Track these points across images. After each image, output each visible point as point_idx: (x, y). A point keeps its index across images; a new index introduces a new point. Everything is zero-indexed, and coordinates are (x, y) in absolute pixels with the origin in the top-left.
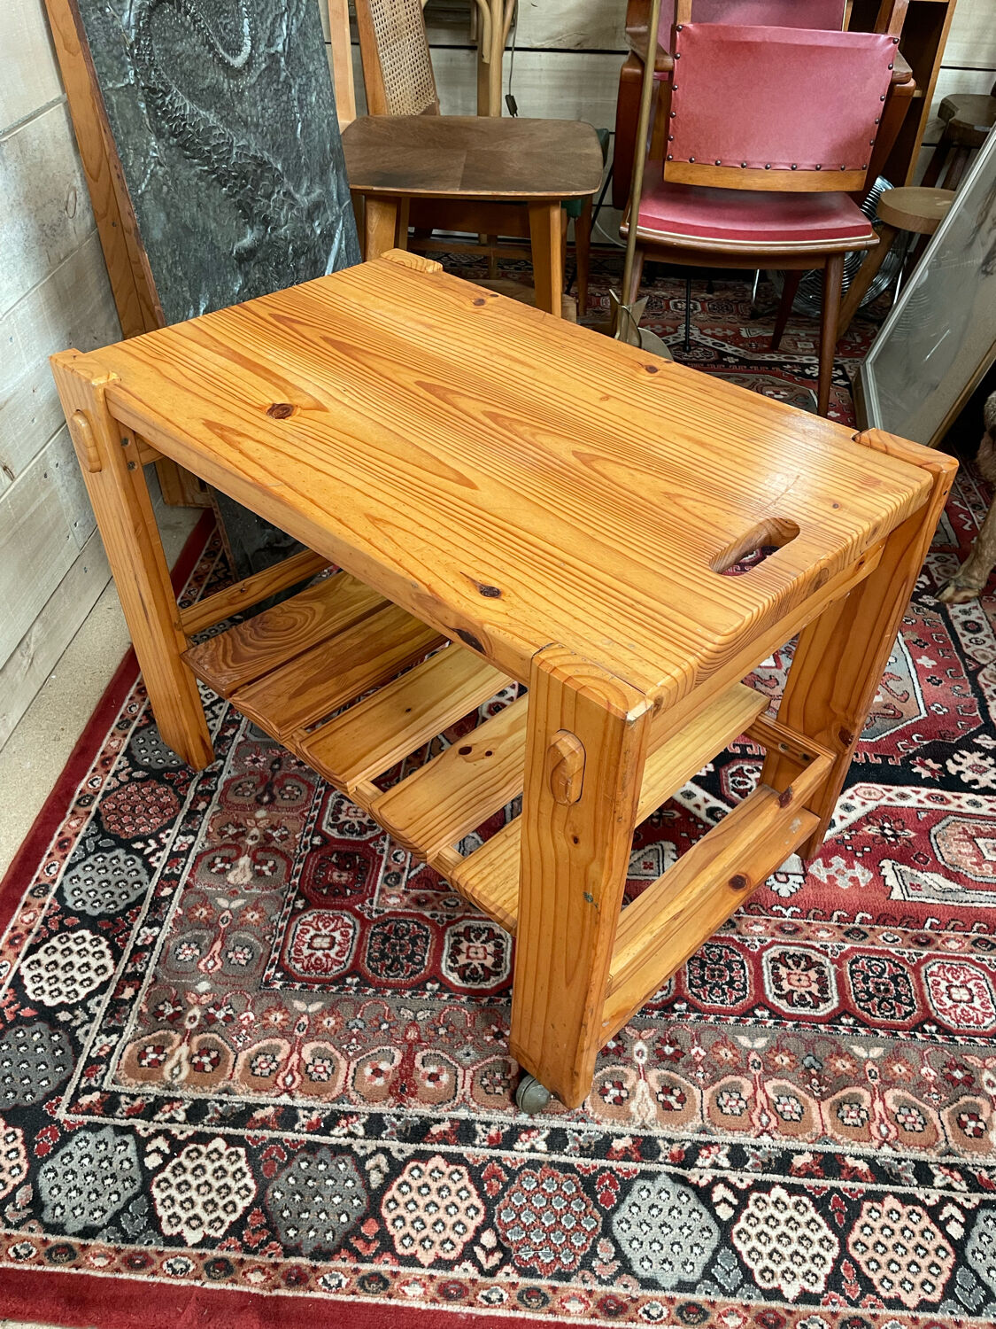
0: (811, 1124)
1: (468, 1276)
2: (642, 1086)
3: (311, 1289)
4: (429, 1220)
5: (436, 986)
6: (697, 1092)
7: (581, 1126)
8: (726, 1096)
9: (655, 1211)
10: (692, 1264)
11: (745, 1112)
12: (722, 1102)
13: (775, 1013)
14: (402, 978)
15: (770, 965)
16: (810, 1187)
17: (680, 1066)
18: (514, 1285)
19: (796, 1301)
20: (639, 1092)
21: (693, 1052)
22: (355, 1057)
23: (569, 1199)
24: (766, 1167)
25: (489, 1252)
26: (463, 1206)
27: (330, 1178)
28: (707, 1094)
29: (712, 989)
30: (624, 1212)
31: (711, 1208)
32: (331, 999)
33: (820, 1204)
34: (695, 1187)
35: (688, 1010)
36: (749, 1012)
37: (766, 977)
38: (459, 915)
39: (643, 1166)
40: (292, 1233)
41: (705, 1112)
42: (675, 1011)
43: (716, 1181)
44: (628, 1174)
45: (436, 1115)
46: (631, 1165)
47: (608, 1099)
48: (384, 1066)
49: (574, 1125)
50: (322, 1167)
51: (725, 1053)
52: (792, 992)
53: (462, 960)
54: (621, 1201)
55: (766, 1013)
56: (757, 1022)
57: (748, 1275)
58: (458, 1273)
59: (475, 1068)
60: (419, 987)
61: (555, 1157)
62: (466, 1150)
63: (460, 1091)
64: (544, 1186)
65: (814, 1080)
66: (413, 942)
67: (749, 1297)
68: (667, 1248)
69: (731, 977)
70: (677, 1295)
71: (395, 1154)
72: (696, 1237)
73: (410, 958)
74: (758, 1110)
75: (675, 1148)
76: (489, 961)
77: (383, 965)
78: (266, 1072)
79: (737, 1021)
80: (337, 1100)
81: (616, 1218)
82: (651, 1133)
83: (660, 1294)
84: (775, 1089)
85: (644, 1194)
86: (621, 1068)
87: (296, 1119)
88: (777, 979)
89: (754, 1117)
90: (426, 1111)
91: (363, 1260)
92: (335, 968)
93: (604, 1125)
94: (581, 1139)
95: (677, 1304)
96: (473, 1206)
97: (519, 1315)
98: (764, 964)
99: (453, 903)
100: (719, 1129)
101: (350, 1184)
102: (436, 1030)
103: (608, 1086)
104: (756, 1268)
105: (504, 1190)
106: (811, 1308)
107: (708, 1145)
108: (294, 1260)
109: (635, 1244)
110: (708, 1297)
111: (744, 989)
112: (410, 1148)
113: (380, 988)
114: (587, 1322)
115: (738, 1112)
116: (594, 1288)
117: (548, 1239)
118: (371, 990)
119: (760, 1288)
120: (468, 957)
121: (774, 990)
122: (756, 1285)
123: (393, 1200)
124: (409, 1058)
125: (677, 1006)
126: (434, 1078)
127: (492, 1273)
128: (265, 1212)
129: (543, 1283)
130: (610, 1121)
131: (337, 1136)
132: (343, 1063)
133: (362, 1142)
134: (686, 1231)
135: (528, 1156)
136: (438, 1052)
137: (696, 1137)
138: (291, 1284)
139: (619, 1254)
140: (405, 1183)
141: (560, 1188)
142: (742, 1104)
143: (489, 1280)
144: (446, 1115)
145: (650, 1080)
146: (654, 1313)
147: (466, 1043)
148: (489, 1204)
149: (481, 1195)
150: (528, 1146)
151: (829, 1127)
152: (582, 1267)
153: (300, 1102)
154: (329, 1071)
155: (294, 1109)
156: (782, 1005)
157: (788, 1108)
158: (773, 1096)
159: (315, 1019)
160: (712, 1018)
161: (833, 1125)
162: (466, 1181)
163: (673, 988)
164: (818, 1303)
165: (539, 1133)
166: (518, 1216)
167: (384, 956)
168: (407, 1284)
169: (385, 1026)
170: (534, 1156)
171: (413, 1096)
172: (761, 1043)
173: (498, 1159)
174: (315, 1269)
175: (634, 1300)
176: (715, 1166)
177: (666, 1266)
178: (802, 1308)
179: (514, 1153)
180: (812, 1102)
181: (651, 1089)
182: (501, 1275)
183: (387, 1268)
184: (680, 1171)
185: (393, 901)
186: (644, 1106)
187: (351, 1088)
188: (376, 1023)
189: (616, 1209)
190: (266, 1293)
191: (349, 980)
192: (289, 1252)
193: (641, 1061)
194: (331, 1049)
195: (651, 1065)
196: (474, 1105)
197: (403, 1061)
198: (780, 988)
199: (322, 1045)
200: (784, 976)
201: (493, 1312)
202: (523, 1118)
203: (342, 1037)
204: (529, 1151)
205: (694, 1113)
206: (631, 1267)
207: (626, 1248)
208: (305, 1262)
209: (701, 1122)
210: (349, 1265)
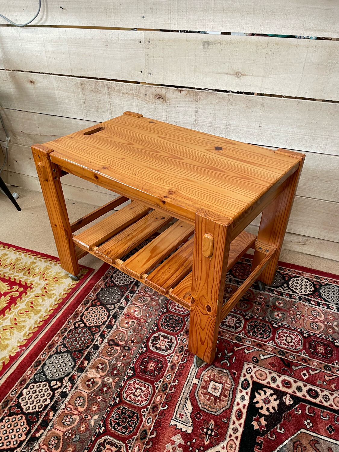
0: (59, 425)
1: (77, 319)
2: (98, 376)
3: (92, 292)
4: (93, 315)
5: (155, 330)
6: (88, 391)
7: (96, 355)
8: (82, 401)
9: (65, 365)
10: (47, 369)
11: (74, 404)
12: (81, 398)
13: (100, 436)
14: (161, 322)
15: (119, 445)
16: (43, 413)
17: (98, 390)
18: (69, 328)
19: (22, 392)
20: (97, 374)
21: (101, 397)
22: (142, 307)
23: (80, 345)
24: (56, 402)
25: (79, 325)
26: (92, 322)
27: (114, 298)
28: (86, 395)
29: (119, 415)
30: (69, 357)
31: (57, 380)
32: (161, 305)
33: (37, 413)
34: (63, 378)
35: (116, 402)
36: (105, 425)
37: (115, 440)
38: (179, 342)
39: (77, 367)
40: (105, 290)
41: (81, 391)
42: (117, 397)
43: (62, 385)
44: (77, 362)
45: (117, 321)
46: (79, 364)
47: (100, 365)
48: (136, 313)
49: (98, 353)
50: (117, 297)
51: (95, 408)
52: (105, 448)
53: (161, 338)
54: (72, 357)
55: (101, 432)
56: (100, 426)
57: (35, 382)
58: (79, 317)
59: (126, 333)
60: (157, 325)
61: (92, 345)
62: (105, 326)
63: (121, 328)
64: (86, 341)
65: (71, 435)
66: (173, 327)
67: (31, 380)
68: (55, 364)
69: (121, 425)
70: (43, 362)
71: (112, 311)
72: (52, 373)
73: (168, 325)
74: (73, 409)
75: (76, 377)
76: (158, 346)
77: (167, 318)
78: (146, 289)
79: (104, 418)
80: (132, 302)
81: (69, 355)
82: (84, 372)
83: (47, 358)
84: (75, 419)
85: (70, 364)
86: (106, 372)
87: (131, 294)
88: (112, 444)
89: (71, 407)
90: (119, 319)
91: (92, 301)
92: (171, 307)
93: (93, 361)
94: (93, 353)
95: (42, 361)
96: (91, 324)
97: (63, 327)
98: (121, 442)
99: (184, 341)
100: (74, 393)
101: (110, 301)
102: (141, 326)
103: (103, 366)
104: (35, 385)
105: (91, 331)
106: (17, 395)
107: (72, 388)
109: (61, 357)
111: (114, 428)
112: (112, 314)
113: (160, 317)
114: (52, 340)
115: (76, 402)
116: (58, 344)
117: (74, 338)
118: (160, 314)
119: (31, 384)
121: (109, 440)
122: (32, 383)
123: (102, 308)
125: (118, 399)
126: (128, 323)
127: (74, 324)
128: (113, 286)
129: (66, 334)
130: (93, 363)
131: (123, 301)
132: (141, 305)
133: (119, 305)
134: (55, 371)
136: (134, 325)
137: (76, 385)
138: (95, 289)
139: (61, 352)
140: (105, 311)
141: (84, 344)
142: (77, 405)
144: (116, 323)
145: (99, 379)
146: (44, 355)
147: (134, 333)
148: (89, 328)
149: (93, 326)
150: (98, 340)
151: (54, 431)
152: (64, 343)
155: (134, 294)
156: (101, 440)
157: (68, 420)
158: (74, 417)
159: (157, 301)
160: (109, 409)
161: (54, 433)
162: (98, 324)
163: (125, 401)
164: (17, 397)
165: (100, 343)
166: (83, 333)
167: (171, 319)
168: (83, 308)
169: (148, 315)
170: (95, 340)
171: (125, 317)
172: (92, 423)
173: (99, 332)
174: (96, 293)
175: (49, 352)
176: (66, 387)
177: (51, 362)
178: (19, 392)
179: (98, 336)
180: (65, 430)
181: (96, 378)
182: (73, 325)
183: (88, 305)
184: (70, 376)
186: (92, 374)
187: (134, 305)
188: (150, 313)
189: (71, 355)
190: (96, 284)
191: (165, 309)
192: (102, 289)
193: (106, 379)
194: (146, 302)
195: (103, 381)
196: (116, 330)
197: (136, 317)
198: (108, 443)
199: (148, 301)
200: (112, 448)
201: (67, 322)
202: (106, 341)
203: (149, 305)
204: (97, 340)
205: (83, 388)
206: (56, 354)
207: (61, 354)
208: (98, 291)
209: (79, 388)
210: (93, 298)
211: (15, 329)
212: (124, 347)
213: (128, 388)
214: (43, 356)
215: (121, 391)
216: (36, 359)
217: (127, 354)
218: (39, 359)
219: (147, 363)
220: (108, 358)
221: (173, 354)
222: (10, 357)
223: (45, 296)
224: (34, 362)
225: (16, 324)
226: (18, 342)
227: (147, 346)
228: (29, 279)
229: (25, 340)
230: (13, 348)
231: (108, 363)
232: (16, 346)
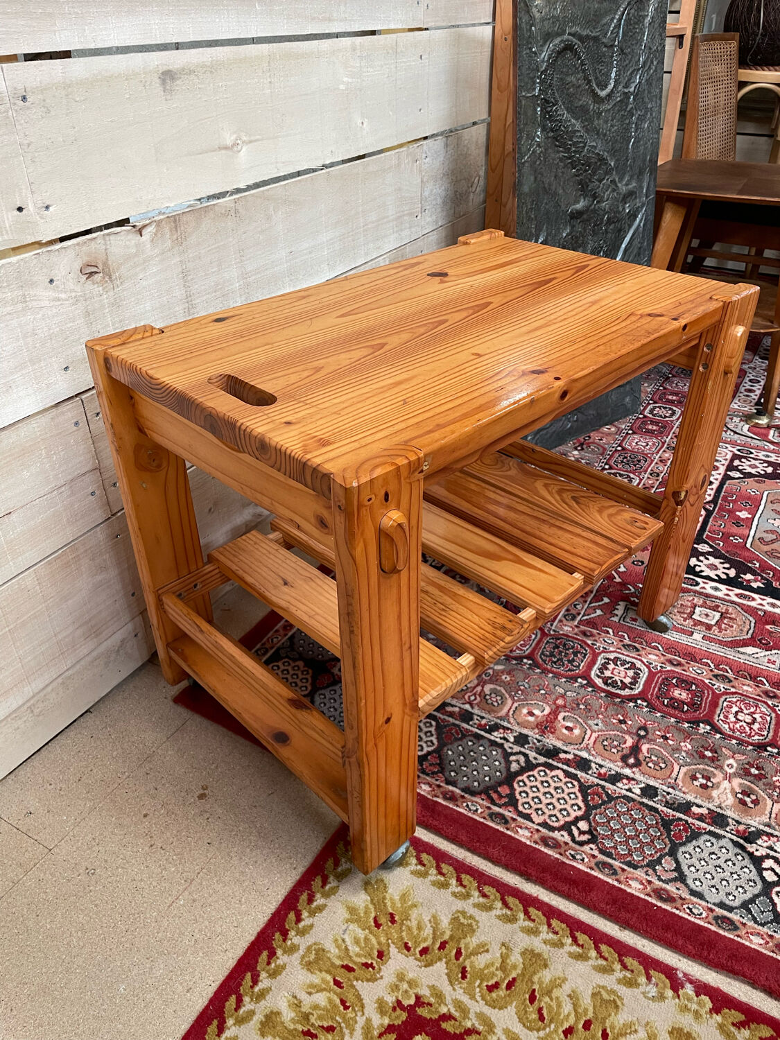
1: (563, 839)
2: (726, 784)
3: (457, 806)
4: (545, 801)
5: (585, 682)
6: (769, 802)
9: (714, 857)
10: (735, 896)
14: (561, 670)
17: (761, 783)
18: (594, 856)
20: (722, 787)
21: (774, 779)
22: (518, 701)
23: (649, 826)
26: (571, 802)
27: (485, 755)
30: (689, 848)
31: (760, 871)
32: (510, 667)
34: (751, 855)
38: (612, 649)
39: (712, 828)
40: (453, 774)
41: (773, 816)
42: (767, 751)
43: (769, 857)
44: (699, 829)
45: (565, 748)
46: (703, 825)
47: (697, 783)
48: (536, 712)
49: (665, 788)
50: (481, 748)
53: (607, 673)
54: (689, 841)
58: (556, 835)
59: (600, 733)
60: (574, 679)
61: (645, 800)
62: (580, 774)
63: (586, 742)
64: (632, 812)
66: (575, 654)
67: (774, 931)
68: (717, 880)
70: (717, 909)
71: (531, 759)
72: (742, 882)
73: (571, 662)
75: (741, 828)
76: (627, 680)
77: (550, 660)
80: (501, 718)
81: (682, 849)
82: (725, 813)
83: (704, 903)
85: (709, 844)
86: (712, 769)
87: (472, 719)
90: (559, 744)
91: (495, 804)
92: (518, 652)
93: (688, 796)
94: (668, 797)
95: (715, 914)
96: (577, 805)
97: (594, 873)
99: (610, 642)
101: (497, 763)
102: (578, 705)
103: (698, 775)
105: (601, 805)
107: (769, 835)
108: (451, 788)
109: (692, 869)
110: (741, 919)
112: (542, 759)
113: (545, 671)
114: (642, 896)
116: (653, 880)
117: (627, 842)
118: (538, 671)
120: (612, 673)
123: (523, 781)
124: (555, 713)
125: (769, 749)
126: (569, 729)
127: (581, 844)
128: (440, 757)
129: (616, 864)
130: (694, 795)
131: (496, 736)
133: (511, 745)
134: (735, 876)
135: (624, 792)
136: (576, 716)
137: (761, 827)
138: (445, 798)
139: (678, 868)
140: (534, 776)
141: (643, 818)
143: (577, 847)
144: (572, 751)
145: (733, 783)
146: (695, 911)
147: (597, 718)
148: (589, 808)
149: (585, 801)
150: (626, 787)
152: (648, 865)
153: (476, 711)
154: (500, 702)
155: (472, 714)
159: (498, 673)
162: (576, 790)
163: (769, 737)
165: (637, 784)
166: (608, 821)
167: (552, 655)
168: (521, 827)
169: (543, 692)
170: (629, 794)
171: (552, 733)
173: (603, 787)
174: (463, 797)
175: (681, 898)
176: (771, 848)
177: (714, 890)
179: (615, 787)
181: (732, 790)
182: (586, 848)
183: (510, 814)
184: (742, 841)
185: (566, 628)
186: (723, 796)
187: (511, 716)
188: (537, 688)
189: (684, 844)
190: (429, 797)
191: (525, 661)
192: (448, 782)
193: (730, 771)
194: (504, 691)
195: (735, 775)
196: (594, 752)
197: (550, 713)
199: (498, 688)
201: (575, 864)
202: (627, 771)
203: (513, 688)
204: (627, 790)
205: (763, 813)
206: (685, 880)
207: (685, 868)
208: (458, 791)
209: (768, 820)
210: (485, 803)
211: (608, 1025)
212: (641, 737)
213: (741, 733)
214: (698, 915)
215: (752, 744)
216: (713, 928)
217: (658, 733)
218: (709, 923)
219: (673, 701)
220: (676, 767)
221: (645, 661)
222: (716, 1010)
223: (462, 946)
224: (721, 932)
225: (587, 1025)
226: (662, 997)
227: (632, 699)
228: (369, 1021)
229: (649, 978)
230: (685, 1009)
231: (687, 767)
232: (677, 1000)
